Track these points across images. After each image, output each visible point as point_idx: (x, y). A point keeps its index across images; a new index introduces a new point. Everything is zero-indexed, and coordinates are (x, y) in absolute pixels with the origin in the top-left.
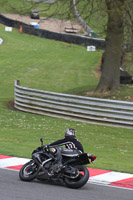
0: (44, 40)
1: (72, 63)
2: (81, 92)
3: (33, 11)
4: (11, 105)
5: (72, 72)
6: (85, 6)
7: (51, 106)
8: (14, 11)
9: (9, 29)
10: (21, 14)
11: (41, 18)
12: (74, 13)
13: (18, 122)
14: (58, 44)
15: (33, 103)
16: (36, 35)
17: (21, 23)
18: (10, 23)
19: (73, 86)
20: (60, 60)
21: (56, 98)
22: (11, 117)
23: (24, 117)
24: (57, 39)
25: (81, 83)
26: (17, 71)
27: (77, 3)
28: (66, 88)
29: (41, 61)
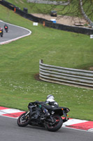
0: (60, 31)
1: (79, 47)
2: (86, 67)
3: (52, 11)
4: (37, 77)
5: (80, 53)
6: (89, 7)
7: (65, 78)
8: (39, 11)
9: (36, 24)
10: (45, 13)
11: (58, 16)
12: (81, 12)
13: (42, 89)
14: (69, 34)
15: (52, 75)
16: (54, 27)
17: (44, 20)
18: (36, 20)
19: (80, 63)
20: (71, 45)
21: (68, 72)
22: (37, 85)
23: (46, 85)
24: (69, 31)
25: (86, 62)
26: (41, 53)
27: (83, 4)
28: (75, 65)
29: (58, 46)
